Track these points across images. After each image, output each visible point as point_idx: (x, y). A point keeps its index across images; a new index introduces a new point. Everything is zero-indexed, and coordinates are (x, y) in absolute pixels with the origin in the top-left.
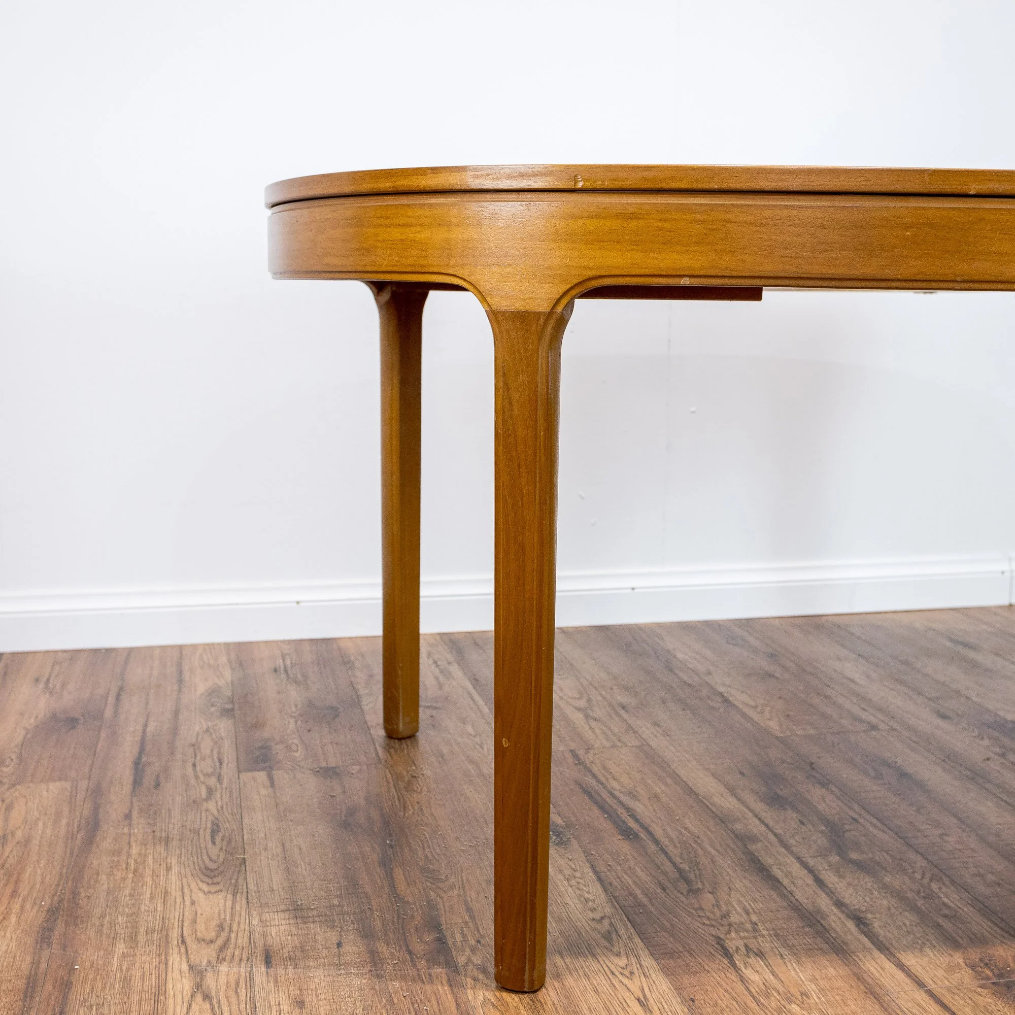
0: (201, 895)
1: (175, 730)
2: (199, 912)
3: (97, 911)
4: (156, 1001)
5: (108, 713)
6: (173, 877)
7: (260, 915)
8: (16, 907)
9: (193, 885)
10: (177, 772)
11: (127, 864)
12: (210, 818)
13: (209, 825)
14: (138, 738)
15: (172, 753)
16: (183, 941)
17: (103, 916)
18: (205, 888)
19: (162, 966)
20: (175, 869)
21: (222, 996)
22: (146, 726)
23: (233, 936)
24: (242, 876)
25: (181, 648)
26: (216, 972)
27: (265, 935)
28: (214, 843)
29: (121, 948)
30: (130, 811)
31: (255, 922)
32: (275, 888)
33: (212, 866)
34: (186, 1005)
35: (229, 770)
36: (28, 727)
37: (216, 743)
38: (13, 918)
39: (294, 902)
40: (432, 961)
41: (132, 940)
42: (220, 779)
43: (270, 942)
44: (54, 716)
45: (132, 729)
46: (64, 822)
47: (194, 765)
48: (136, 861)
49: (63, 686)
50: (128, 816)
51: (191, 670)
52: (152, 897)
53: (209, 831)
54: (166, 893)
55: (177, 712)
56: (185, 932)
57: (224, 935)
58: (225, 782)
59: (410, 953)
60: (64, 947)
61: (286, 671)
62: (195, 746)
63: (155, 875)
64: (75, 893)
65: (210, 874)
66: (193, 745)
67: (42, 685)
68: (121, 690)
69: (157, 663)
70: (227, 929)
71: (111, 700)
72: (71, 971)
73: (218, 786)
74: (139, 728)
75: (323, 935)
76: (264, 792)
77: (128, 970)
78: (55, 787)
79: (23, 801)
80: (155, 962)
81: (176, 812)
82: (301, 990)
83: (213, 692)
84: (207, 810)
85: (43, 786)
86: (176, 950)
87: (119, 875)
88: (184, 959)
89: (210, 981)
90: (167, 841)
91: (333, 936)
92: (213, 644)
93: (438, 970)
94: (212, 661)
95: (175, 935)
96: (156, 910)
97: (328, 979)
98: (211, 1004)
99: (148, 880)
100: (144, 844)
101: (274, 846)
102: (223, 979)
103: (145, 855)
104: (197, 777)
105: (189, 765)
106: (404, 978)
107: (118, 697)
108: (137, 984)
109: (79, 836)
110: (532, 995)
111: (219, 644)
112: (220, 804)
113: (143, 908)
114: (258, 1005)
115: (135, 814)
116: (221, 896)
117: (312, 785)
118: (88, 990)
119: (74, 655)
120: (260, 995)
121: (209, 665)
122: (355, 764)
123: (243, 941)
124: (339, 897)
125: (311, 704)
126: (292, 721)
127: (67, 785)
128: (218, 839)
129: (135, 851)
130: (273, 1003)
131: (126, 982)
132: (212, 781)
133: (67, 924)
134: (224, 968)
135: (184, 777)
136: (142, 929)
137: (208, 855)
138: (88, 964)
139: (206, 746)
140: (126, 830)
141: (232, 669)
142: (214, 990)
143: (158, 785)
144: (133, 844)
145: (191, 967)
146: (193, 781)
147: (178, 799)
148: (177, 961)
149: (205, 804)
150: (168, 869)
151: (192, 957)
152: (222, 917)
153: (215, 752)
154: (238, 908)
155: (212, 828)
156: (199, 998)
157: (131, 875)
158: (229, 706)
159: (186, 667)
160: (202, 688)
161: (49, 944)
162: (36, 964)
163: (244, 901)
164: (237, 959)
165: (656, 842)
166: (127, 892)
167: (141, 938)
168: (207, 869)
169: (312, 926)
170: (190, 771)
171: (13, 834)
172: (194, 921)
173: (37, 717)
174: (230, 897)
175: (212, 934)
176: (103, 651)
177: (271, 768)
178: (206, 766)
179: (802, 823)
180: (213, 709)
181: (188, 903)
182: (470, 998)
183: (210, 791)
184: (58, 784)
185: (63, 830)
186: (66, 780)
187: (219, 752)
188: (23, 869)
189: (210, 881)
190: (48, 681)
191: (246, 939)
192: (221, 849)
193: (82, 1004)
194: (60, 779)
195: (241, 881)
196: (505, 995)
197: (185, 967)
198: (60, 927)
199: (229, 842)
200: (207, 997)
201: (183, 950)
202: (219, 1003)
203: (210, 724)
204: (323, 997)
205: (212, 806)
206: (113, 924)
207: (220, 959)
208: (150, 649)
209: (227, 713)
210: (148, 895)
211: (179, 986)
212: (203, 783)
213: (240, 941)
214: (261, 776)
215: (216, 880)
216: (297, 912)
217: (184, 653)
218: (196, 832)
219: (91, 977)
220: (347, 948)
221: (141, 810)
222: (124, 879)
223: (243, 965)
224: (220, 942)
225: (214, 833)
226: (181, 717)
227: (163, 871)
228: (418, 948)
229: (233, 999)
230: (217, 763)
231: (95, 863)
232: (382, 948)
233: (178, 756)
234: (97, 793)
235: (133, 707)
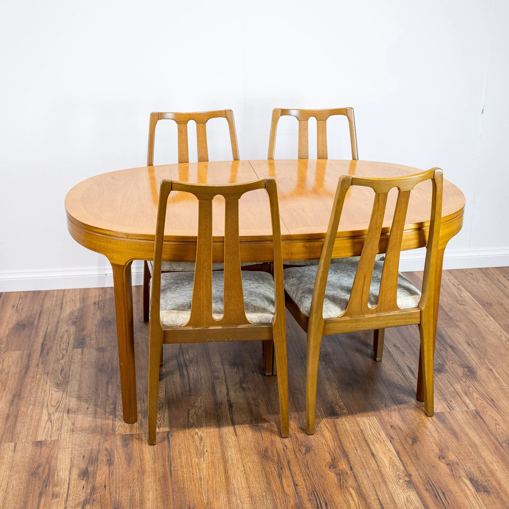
0: (54, 392)
1: (57, 330)
2: (53, 397)
3: (26, 396)
4: (38, 422)
5: (36, 323)
6: (48, 386)
7: (69, 399)
8: (5, 394)
9: (53, 389)
10: (54, 348)
11: (36, 381)
12: (62, 366)
13: (61, 369)
14: (44, 334)
15: (54, 341)
16: (47, 406)
17: (27, 398)
18: (56, 390)
19: (41, 413)
20: (49, 383)
21: (55, 422)
22: (47, 329)
23: (61, 405)
24: (67, 386)
25: (64, 290)
26: (54, 415)
27: (69, 405)
28: (61, 375)
29: (31, 407)
30: (38, 363)
31: (67, 401)
32: (75, 390)
33: (59, 382)
34: (45, 423)
35: (70, 348)
36: (10, 328)
37: (68, 336)
38: (4, 397)
39: (79, 395)
40: (110, 414)
41: (34, 405)
42: (67, 352)
43: (70, 407)
44: (18, 324)
45: (43, 330)
46: (19, 366)
47: (60, 346)
48: (38, 380)
49: (22, 309)
50: (38, 365)
51: (66, 302)
52: (41, 392)
53: (60, 370)
54: (45, 391)
55: (58, 322)
56: (48, 403)
57: (58, 404)
58: (68, 352)
59: (105, 411)
60: (17, 406)
61: (98, 303)
62: (62, 337)
63: (43, 385)
64: (20, 390)
65: (58, 385)
66: (61, 337)
67: (15, 309)
68: (41, 312)
69: (55, 299)
70: (59, 402)
71: (37, 317)
72: (18, 413)
73: (66, 354)
74: (45, 329)
75: (84, 405)
76: (79, 357)
77: (32, 413)
78: (18, 353)
79: (7, 358)
80: (39, 411)
81: (52, 364)
82: (74, 421)
83: (72, 313)
84: (61, 363)
85: (13, 353)
86: (45, 408)
87: (33, 385)
88: (47, 411)
89: (52, 417)
90: (48, 374)
91: (87, 405)
92: (76, 289)
93: (111, 417)
94: (74, 298)
95: (45, 404)
96: (41, 396)
97: (82, 418)
98: (52, 423)
99: (41, 387)
100: (41, 375)
101: (78, 377)
102: (56, 417)
103: (41, 379)
104: (60, 350)
105: (59, 345)
106: (101, 418)
107: (40, 315)
108: (34, 417)
109: (23, 371)
110: (132, 424)
111: (78, 289)
112: (65, 361)
113: (38, 395)
114: (63, 424)
115: (40, 364)
116: (60, 392)
117: (94, 354)
118: (22, 418)
119: (26, 293)
120: (64, 421)
121: (73, 300)
122: (109, 347)
123: (63, 406)
124: (92, 394)
125: (103, 320)
126: (95, 327)
127: (21, 352)
128: (62, 373)
129: (38, 377)
130: (67, 424)
131: (32, 416)
132: (64, 352)
133: (18, 400)
134: (56, 414)
135: (56, 350)
136: (37, 402)
137: (58, 379)
138: (22, 412)
139: (65, 337)
140: (36, 370)
141: (80, 302)
142: (53, 420)
143: (48, 353)
144: (38, 374)
145: (48, 413)
146: (58, 352)
147: (53, 359)
148: (45, 412)
149: (61, 361)
150: (47, 383)
151: (49, 410)
152: (59, 399)
153: (67, 340)
154: (63, 396)
155: (61, 370)
156: (49, 422)
157: (36, 385)
158: (75, 320)
159: (64, 301)
160: (68, 312)
161: (13, 405)
162: (9, 411)
163: (66, 394)
164: (60, 411)
165: (189, 378)
166: (35, 390)
167: (37, 405)
168: (57, 384)
169: (82, 402)
170: (58, 348)
171: (4, 370)
172: (51, 400)
173: (13, 324)
174: (62, 393)
175: (55, 404)
176: (37, 292)
177: (83, 347)
178: (63, 346)
179: (236, 373)
180: (70, 321)
181: (50, 394)
182: (116, 424)
183: (63, 356)
184: (18, 352)
185: (19, 369)
186: (21, 350)
187: (69, 340)
188: (7, 382)
189: (57, 387)
190: (17, 307)
191: (64, 406)
192: (62, 377)
193: (20, 422)
194: (19, 350)
195: (66, 388)
196: (125, 423)
197: (47, 413)
198: (16, 401)
199: (65, 375)
200: (51, 421)
201: (47, 408)
202: (54, 423)
203: (68, 328)
204: (80, 422)
205: (62, 362)
206: (30, 400)
207: (56, 411)
208: (53, 291)
209: (74, 323)
210: (40, 392)
211: (44, 418)
212: (62, 353)
213: (62, 406)
214: (79, 350)
215: (59, 387)
216: (79, 398)
217: (65, 294)
218: (56, 371)
219: (23, 415)
220: (90, 409)
221: (42, 363)
222: (34, 386)
223: (61, 413)
224: (57, 406)
225: (62, 371)
226: (59, 325)
227: (45, 384)
228: (108, 410)
229: (57, 422)
230: (67, 344)
231: (27, 381)
232: (99, 409)
233: (56, 342)
234: (29, 355)
235: (44, 320)
